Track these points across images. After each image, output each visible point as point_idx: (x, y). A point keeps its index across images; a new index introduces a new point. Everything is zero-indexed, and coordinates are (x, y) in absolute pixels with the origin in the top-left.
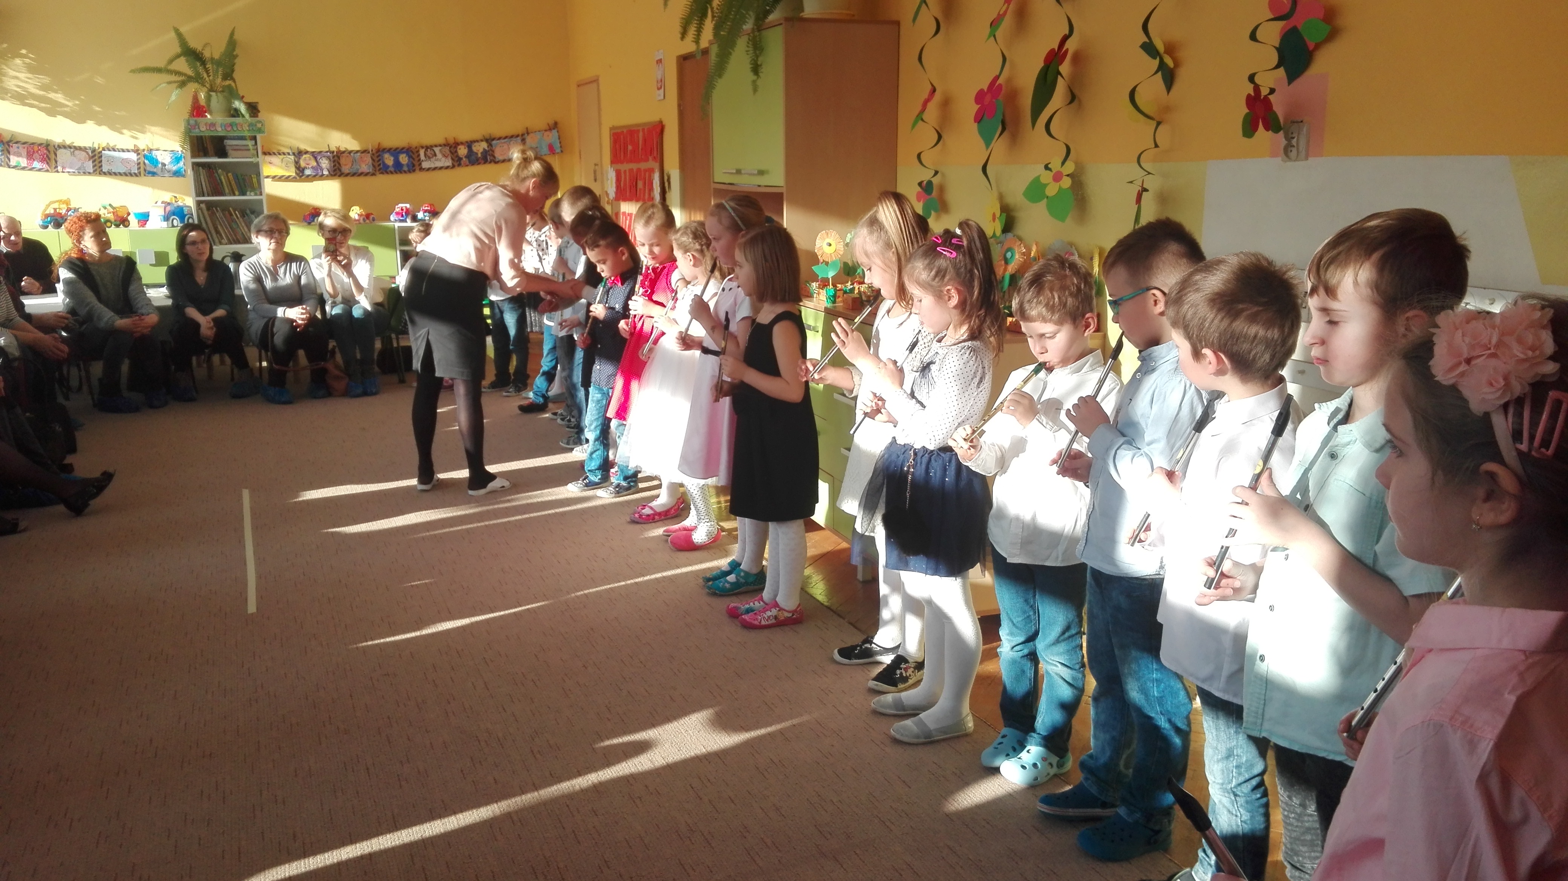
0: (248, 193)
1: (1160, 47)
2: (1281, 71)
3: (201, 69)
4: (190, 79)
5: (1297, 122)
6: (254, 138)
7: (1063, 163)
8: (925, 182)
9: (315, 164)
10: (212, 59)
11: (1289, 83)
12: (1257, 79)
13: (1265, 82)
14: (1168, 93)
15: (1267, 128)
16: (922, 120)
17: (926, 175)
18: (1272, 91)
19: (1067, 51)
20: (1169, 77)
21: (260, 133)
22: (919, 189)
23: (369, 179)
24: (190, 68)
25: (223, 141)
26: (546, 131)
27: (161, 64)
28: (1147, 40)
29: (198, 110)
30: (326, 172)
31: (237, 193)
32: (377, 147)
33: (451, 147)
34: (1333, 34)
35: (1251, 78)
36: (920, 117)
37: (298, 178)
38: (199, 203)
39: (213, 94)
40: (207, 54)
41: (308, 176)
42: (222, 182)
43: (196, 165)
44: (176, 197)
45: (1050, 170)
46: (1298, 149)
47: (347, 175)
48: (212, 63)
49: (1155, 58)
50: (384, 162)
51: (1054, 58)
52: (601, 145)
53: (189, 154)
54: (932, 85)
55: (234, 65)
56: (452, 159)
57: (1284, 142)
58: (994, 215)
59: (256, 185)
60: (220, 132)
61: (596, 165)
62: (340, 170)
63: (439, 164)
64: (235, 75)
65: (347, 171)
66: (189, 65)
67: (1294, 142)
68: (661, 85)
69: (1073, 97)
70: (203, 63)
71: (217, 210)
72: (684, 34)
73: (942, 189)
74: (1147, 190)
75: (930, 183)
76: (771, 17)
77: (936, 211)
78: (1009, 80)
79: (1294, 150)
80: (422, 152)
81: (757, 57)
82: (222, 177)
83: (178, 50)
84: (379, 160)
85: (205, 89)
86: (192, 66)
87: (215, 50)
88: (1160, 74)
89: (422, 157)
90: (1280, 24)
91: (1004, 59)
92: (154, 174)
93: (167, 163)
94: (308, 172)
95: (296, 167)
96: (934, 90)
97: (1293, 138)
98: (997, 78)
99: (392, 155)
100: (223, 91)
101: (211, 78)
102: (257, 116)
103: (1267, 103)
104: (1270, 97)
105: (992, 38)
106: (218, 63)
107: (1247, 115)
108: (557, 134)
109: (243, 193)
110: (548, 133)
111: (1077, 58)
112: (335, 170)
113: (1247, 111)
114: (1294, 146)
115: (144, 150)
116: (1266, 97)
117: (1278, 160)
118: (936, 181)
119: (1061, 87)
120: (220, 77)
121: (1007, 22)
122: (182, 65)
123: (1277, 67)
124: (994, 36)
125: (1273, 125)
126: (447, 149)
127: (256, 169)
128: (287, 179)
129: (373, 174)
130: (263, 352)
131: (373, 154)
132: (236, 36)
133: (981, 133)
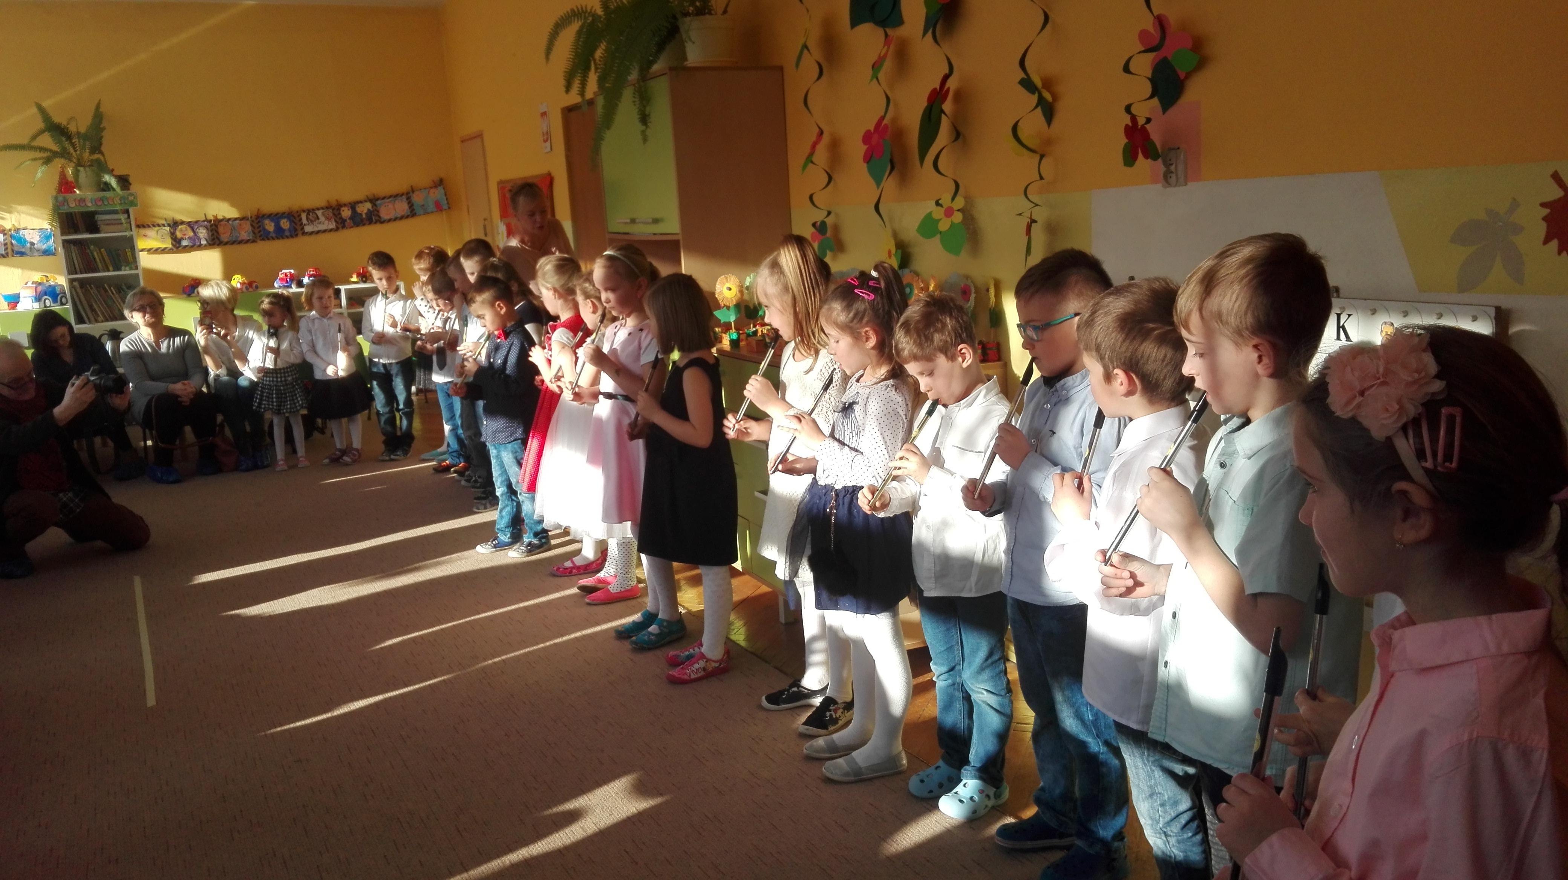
0: (123, 268)
1: (1037, 81)
2: (1155, 101)
3: (67, 144)
4: (55, 155)
5: (1174, 149)
6: (127, 212)
7: (953, 199)
8: (819, 223)
9: (192, 234)
10: (78, 133)
11: (1164, 113)
12: (1133, 110)
13: (1142, 112)
14: (1049, 127)
15: (1146, 156)
16: (812, 162)
17: (819, 216)
18: (1148, 120)
19: (948, 89)
20: (1049, 111)
21: (131, 206)
22: (813, 230)
23: (249, 246)
24: (56, 144)
25: (94, 217)
26: (431, 188)
27: (24, 141)
28: (1026, 77)
29: (66, 186)
30: (204, 242)
31: (111, 268)
32: (256, 213)
33: (334, 209)
34: (1202, 63)
35: (1128, 109)
36: (809, 159)
37: (175, 249)
38: (71, 282)
39: (81, 169)
40: (72, 128)
41: (185, 247)
42: (95, 259)
43: (65, 243)
44: (47, 277)
45: (941, 206)
46: (1177, 176)
47: (226, 244)
48: (79, 138)
49: (1034, 93)
50: (264, 229)
51: (937, 97)
52: (489, 200)
53: (58, 231)
54: (820, 128)
55: (101, 137)
56: (336, 221)
57: (1162, 169)
58: (890, 252)
59: (131, 259)
60: (90, 207)
61: (485, 220)
62: (219, 239)
63: (322, 227)
64: (103, 149)
65: (226, 240)
66: (54, 140)
67: (1173, 168)
68: (547, 137)
69: (957, 135)
70: (69, 137)
71: (90, 287)
72: (568, 88)
73: (836, 228)
74: (1035, 221)
75: (823, 223)
76: (655, 67)
77: (831, 250)
78: (894, 120)
79: (1174, 176)
80: (304, 216)
81: (645, 107)
82: (95, 254)
83: (40, 125)
84: (260, 227)
85: (72, 165)
86: (58, 142)
87: (82, 124)
88: (1039, 108)
89: (304, 221)
90: (1151, 55)
91: (888, 99)
92: (22, 254)
93: (36, 242)
94: (185, 243)
95: (172, 238)
96: (821, 133)
97: (1172, 164)
98: (882, 118)
99: (272, 220)
100: (90, 166)
101: (78, 152)
102: (128, 189)
103: (1144, 132)
104: (1147, 126)
105: (875, 80)
106: (85, 137)
107: (1126, 145)
108: (443, 191)
109: (118, 269)
110: (432, 191)
111: (959, 96)
112: (213, 239)
113: (1126, 141)
114: (1172, 172)
115: (10, 230)
116: (1143, 126)
117: (1159, 186)
118: (829, 221)
119: (945, 125)
120: (88, 151)
121: (888, 64)
122: (47, 141)
123: (1151, 97)
124: (877, 79)
125: (1151, 153)
126: (329, 213)
127: (130, 243)
128: (163, 251)
129: (254, 241)
130: (147, 431)
131: (253, 221)
132: (102, 109)
133: (871, 171)
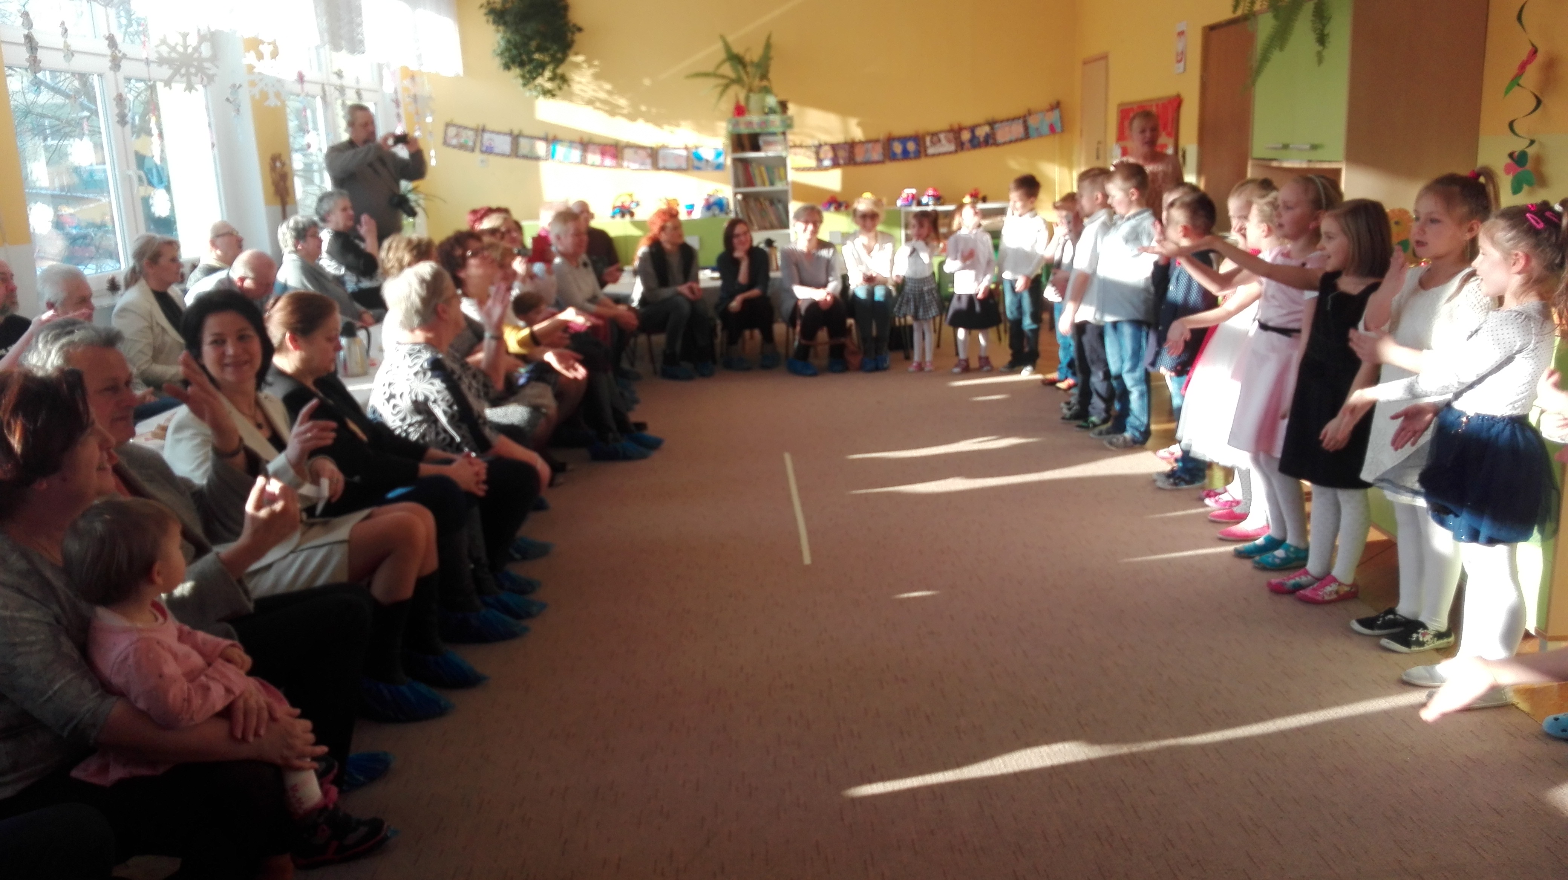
0: (776, 183)
3: (742, 73)
4: (733, 82)
6: (784, 134)
8: (1518, 153)
9: (832, 154)
10: (752, 63)
17: (1519, 145)
21: (788, 128)
22: (1510, 160)
23: (879, 167)
25: (757, 138)
26: (1048, 111)
27: (710, 69)
29: (740, 111)
30: (841, 162)
31: (767, 184)
32: (887, 136)
33: (955, 132)
36: (1515, 81)
37: (818, 167)
38: (735, 194)
39: (752, 95)
40: (747, 58)
41: (827, 165)
42: (755, 175)
43: (735, 160)
44: (716, 189)
47: (860, 164)
48: (752, 66)
50: (893, 151)
52: (1106, 125)
53: (730, 150)
54: (1534, 46)
55: (769, 66)
56: (956, 144)
59: (782, 176)
60: (757, 129)
61: (1099, 143)
62: (854, 159)
63: (943, 150)
64: (770, 75)
65: (860, 160)
66: (732, 69)
68: (1181, 57)
70: (744, 66)
71: (750, 199)
73: (1538, 160)
75: (1523, 154)
77: (1529, 183)
81: (1322, 28)
82: (755, 170)
83: (724, 56)
84: (889, 148)
85: (745, 90)
86: (735, 70)
87: (754, 55)
89: (928, 142)
92: (698, 168)
93: (710, 159)
94: (826, 162)
95: (816, 158)
96: (1535, 51)
99: (901, 142)
100: (758, 90)
101: (750, 79)
102: (786, 113)
106: (756, 66)
108: (1058, 114)
109: (772, 184)
110: (1050, 113)
112: (850, 159)
115: (691, 148)
118: (1532, 151)
120: (758, 78)
122: (727, 70)
126: (951, 136)
127: (783, 161)
128: (809, 169)
129: (883, 162)
131: (884, 143)
132: (772, 41)
